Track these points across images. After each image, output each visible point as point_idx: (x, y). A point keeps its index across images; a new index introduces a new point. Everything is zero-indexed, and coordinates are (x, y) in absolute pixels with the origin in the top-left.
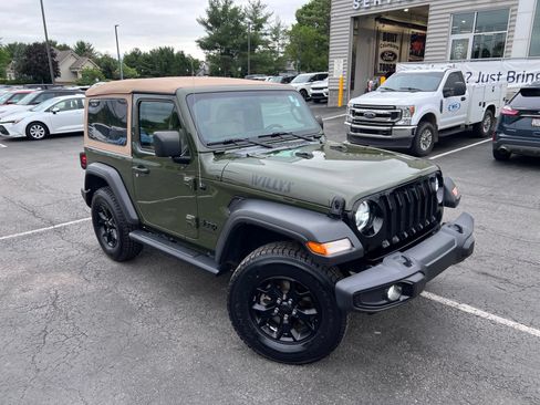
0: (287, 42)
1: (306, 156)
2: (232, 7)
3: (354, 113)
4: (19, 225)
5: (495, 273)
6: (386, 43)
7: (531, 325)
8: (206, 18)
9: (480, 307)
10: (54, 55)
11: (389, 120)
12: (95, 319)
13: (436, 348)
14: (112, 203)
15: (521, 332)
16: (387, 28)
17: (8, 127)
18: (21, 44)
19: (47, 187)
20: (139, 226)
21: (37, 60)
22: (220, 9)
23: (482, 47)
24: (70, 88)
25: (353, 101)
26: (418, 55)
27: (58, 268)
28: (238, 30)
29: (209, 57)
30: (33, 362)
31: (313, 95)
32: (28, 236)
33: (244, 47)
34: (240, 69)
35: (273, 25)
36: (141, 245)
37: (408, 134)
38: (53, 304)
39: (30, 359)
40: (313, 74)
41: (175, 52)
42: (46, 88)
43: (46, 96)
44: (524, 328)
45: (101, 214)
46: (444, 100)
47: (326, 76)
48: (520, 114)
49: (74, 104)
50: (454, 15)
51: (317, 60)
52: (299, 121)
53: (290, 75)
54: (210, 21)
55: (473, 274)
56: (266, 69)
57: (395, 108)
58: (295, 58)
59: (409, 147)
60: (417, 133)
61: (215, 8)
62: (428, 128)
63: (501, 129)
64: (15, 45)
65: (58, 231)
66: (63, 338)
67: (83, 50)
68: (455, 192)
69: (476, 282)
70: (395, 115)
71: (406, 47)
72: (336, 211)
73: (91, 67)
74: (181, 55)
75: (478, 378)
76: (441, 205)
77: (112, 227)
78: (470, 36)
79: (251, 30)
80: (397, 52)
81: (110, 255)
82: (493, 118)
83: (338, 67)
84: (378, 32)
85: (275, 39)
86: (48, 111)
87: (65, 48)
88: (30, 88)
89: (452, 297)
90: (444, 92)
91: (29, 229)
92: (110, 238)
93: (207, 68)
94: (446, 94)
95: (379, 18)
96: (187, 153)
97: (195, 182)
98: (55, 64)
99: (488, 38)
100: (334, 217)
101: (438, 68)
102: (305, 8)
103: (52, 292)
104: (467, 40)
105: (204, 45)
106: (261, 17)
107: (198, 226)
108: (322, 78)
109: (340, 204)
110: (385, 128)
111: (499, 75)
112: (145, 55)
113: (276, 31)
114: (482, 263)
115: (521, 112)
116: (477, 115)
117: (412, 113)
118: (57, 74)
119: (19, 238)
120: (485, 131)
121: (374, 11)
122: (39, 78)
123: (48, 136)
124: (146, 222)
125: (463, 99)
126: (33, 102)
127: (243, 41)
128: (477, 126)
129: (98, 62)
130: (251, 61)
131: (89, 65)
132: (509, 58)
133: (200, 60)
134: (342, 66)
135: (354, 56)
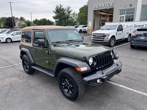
0: (77, 17)
1: (78, 46)
2: (62, 8)
3: (94, 36)
4: (3, 65)
5: (129, 77)
6: (103, 17)
7: (137, 90)
8: (55, 11)
9: (124, 86)
10: (14, 20)
11: (103, 37)
12: (22, 89)
13: (112, 96)
14: (27, 59)
15: (135, 92)
16: (103, 13)
17: (1, 39)
18: (5, 18)
19: (11, 55)
20: (34, 65)
21: (10, 22)
22: (59, 8)
23: (128, 18)
24: (18, 29)
25: (93, 32)
26: (111, 20)
27: (12, 76)
28: (64, 14)
29: (56, 21)
30: (5, 100)
31: (83, 31)
32: (5, 68)
33: (65, 18)
34: (64, 24)
35: (73, 13)
36: (35, 70)
37: (108, 41)
38: (11, 85)
39: (4, 100)
40: (83, 25)
41: (47, 20)
42: (12, 29)
43: (11, 31)
44: (135, 91)
45: (24, 62)
46: (117, 32)
47: (87, 26)
48: (137, 36)
49: (19, 33)
50: (120, 10)
51: (85, 22)
52: (77, 37)
53: (77, 26)
54: (56, 11)
55: (123, 77)
56: (71, 24)
57: (104, 34)
58: (79, 21)
59: (108, 44)
60: (110, 41)
61: (57, 8)
62: (113, 39)
63: (132, 40)
64: (3, 18)
65: (13, 66)
66: (13, 94)
67: (22, 19)
68: (117, 55)
69: (124, 79)
70: (104, 36)
71: (108, 19)
72: (84, 60)
73: (24, 24)
74: (48, 20)
75: (123, 104)
76: (113, 59)
77: (27, 65)
78: (124, 16)
79: (67, 14)
80: (106, 20)
81: (27, 73)
82: (131, 37)
83: (90, 24)
84: (101, 14)
85: (73, 16)
86: (12, 35)
87: (17, 18)
88: (7, 29)
89: (117, 83)
90: (117, 30)
91: (5, 66)
92: (27, 68)
93: (55, 24)
94: (118, 30)
95: (101, 11)
96: (47, 45)
97: (48, 52)
98: (14, 23)
99: (130, 16)
100: (83, 61)
101: (116, 24)
102: (82, 8)
103: (11, 82)
104: (124, 17)
105: (54, 18)
106: (70, 11)
107: (49, 64)
108: (86, 26)
109: (85, 58)
110: (102, 39)
111: (132, 25)
112: (39, 20)
113: (74, 14)
114: (126, 74)
115: (137, 35)
116: (126, 36)
117: (109, 36)
118: (15, 25)
119: (2, 68)
120: (129, 40)
121: (99, 9)
122: (10, 26)
123: (12, 42)
124: (36, 63)
125: (122, 32)
126: (8, 33)
127: (65, 17)
128: (127, 39)
129: (26, 22)
130: (67, 22)
131: (23, 23)
132: (135, 21)
133: (54, 22)
134: (91, 23)
135: (94, 21)
